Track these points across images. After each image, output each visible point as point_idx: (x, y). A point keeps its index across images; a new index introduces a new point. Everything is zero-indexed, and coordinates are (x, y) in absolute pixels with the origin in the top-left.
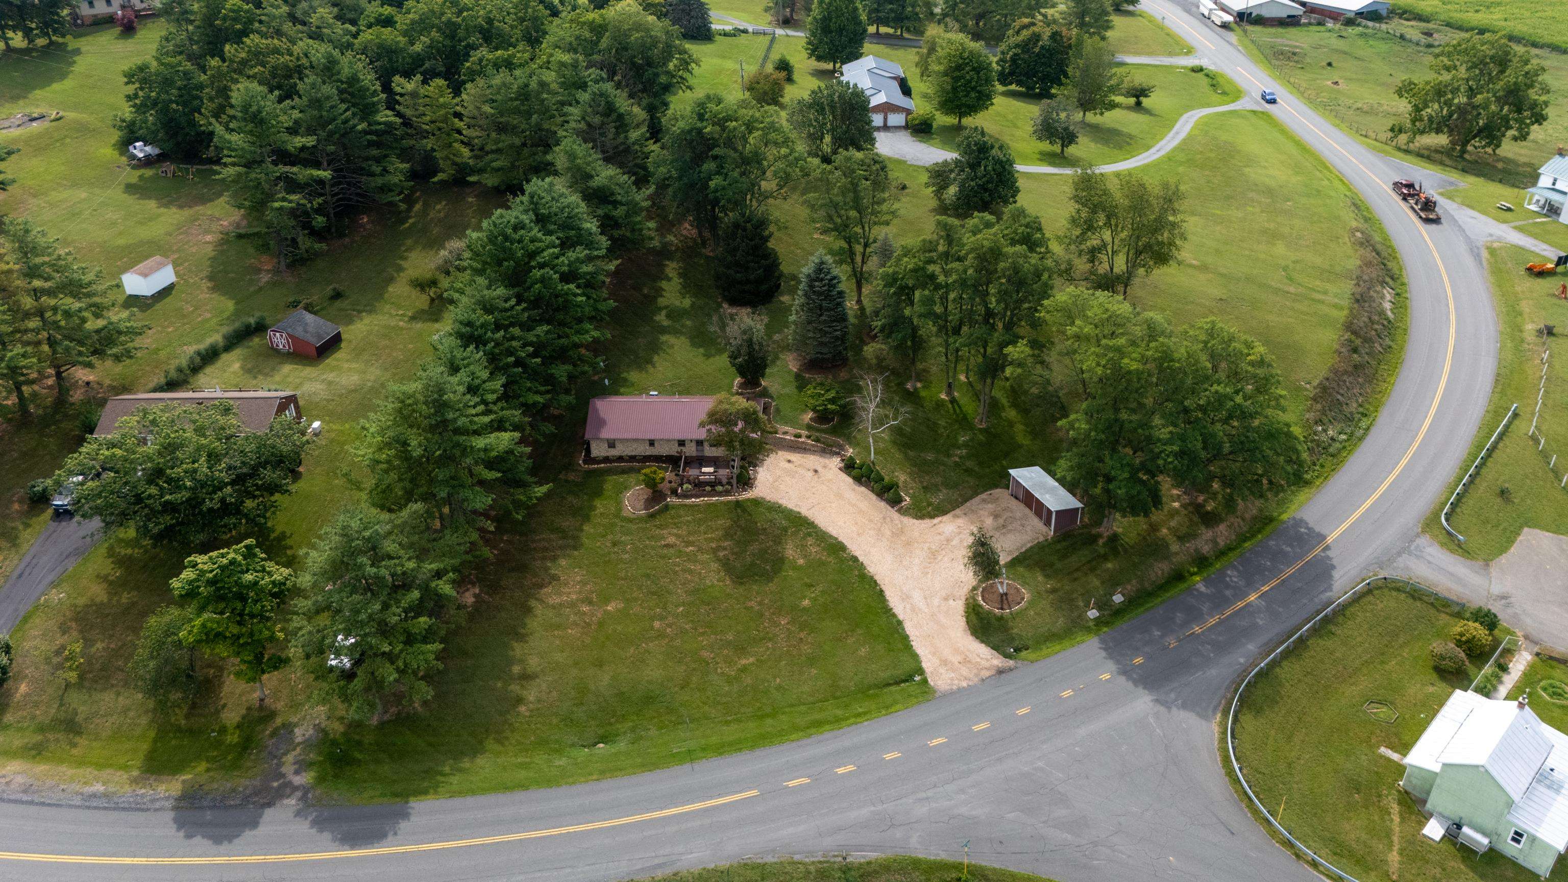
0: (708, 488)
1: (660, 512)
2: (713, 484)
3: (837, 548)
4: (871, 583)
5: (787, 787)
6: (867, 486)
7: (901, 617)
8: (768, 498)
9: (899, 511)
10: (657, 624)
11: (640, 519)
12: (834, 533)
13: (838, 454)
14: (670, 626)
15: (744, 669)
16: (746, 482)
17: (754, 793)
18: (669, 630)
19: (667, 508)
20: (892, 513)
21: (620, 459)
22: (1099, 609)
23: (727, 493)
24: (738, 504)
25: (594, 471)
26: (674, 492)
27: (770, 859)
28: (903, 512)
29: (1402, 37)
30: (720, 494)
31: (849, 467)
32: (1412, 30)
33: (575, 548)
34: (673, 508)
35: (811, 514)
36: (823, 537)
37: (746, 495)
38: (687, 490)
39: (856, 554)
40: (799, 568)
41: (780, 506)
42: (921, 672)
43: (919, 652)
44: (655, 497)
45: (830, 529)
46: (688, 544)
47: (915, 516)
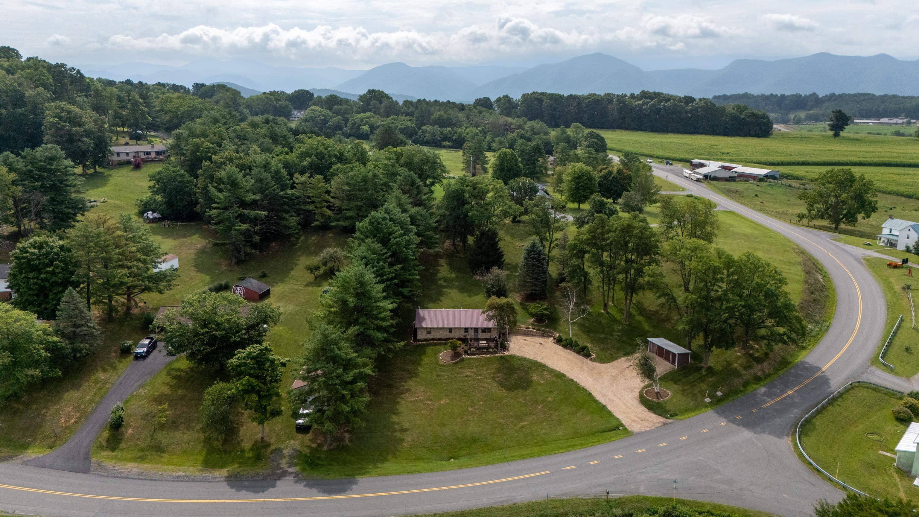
0: (485, 350)
1: (460, 362)
2: (487, 349)
3: (561, 376)
4: (584, 390)
5: (564, 470)
6: (570, 349)
7: (604, 404)
8: (518, 355)
9: (591, 360)
10: (470, 409)
11: (449, 365)
12: (558, 369)
13: (551, 336)
14: (478, 409)
15: (523, 427)
16: (504, 348)
17: (546, 472)
18: (477, 411)
19: (463, 360)
20: (587, 361)
21: (433, 339)
22: (711, 398)
23: (495, 352)
24: (502, 357)
25: (420, 345)
26: (466, 352)
27: (564, 497)
28: (593, 360)
29: (790, 186)
30: (491, 353)
31: (559, 341)
32: (795, 183)
33: (415, 377)
34: (467, 360)
35: (543, 361)
36: (552, 371)
37: (505, 354)
38: (473, 351)
39: (572, 378)
40: (542, 385)
41: (525, 358)
42: (622, 425)
43: (618, 417)
44: (456, 355)
45: (555, 368)
46: (478, 375)
47: (600, 362)
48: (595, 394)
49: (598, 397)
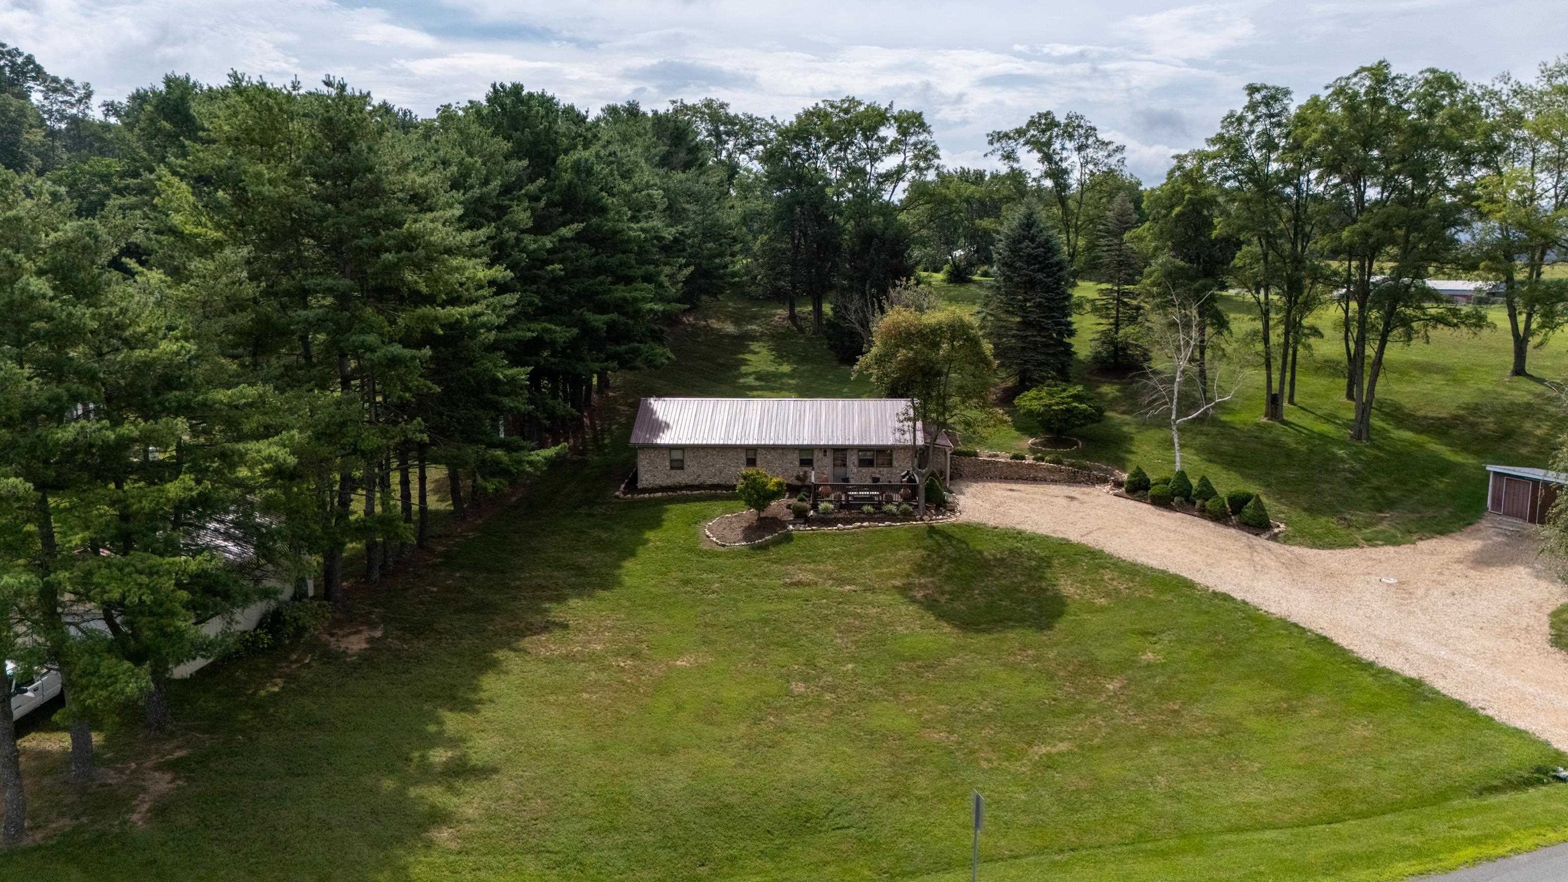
0: (867, 508)
2: (877, 504)
6: (1184, 510)
8: (992, 523)
9: (1275, 538)
11: (737, 554)
12: (1154, 563)
13: (1104, 481)
16: (941, 505)
19: (789, 539)
20: (1261, 542)
21: (690, 486)
23: (906, 516)
24: (932, 530)
25: (645, 500)
26: (800, 515)
28: (1287, 539)
30: (893, 518)
31: (1136, 491)
33: (604, 587)
34: (801, 538)
35: (1090, 541)
36: (1133, 570)
37: (943, 521)
38: (826, 512)
39: (1222, 588)
40: (1102, 609)
41: (1020, 532)
45: (1142, 559)
46: (842, 582)
47: (1314, 546)
49: (1367, 651)
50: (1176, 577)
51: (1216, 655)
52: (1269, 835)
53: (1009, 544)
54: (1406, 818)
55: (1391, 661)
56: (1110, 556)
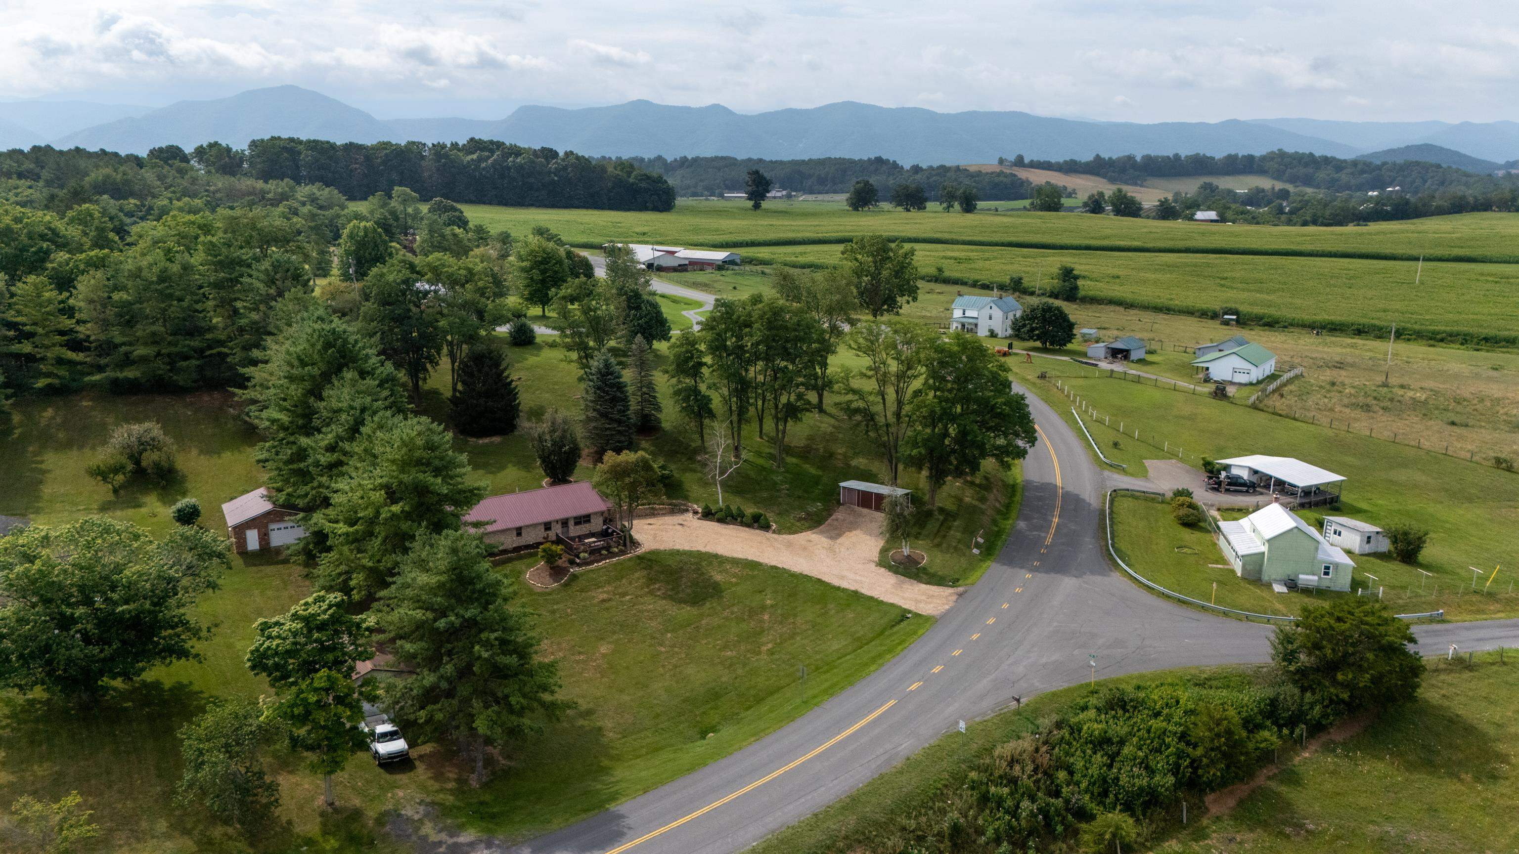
0: (603, 552)
1: (572, 580)
2: (606, 549)
3: (753, 565)
5: (911, 691)
6: (733, 524)
7: (853, 588)
8: (662, 548)
9: (774, 532)
10: (661, 649)
11: (559, 590)
12: (741, 557)
13: (687, 511)
14: (674, 646)
15: (771, 652)
16: (632, 542)
17: (892, 703)
18: (676, 649)
19: (575, 577)
20: (769, 535)
22: (976, 548)
23: (623, 553)
24: (639, 557)
26: (572, 563)
28: (780, 532)
30: (618, 554)
31: (707, 515)
34: (582, 575)
35: (710, 550)
36: (735, 562)
37: (640, 551)
38: (584, 559)
39: (773, 563)
40: (737, 584)
41: (678, 551)
42: (910, 612)
43: (891, 601)
44: (556, 572)
45: (735, 555)
46: (624, 594)
47: (790, 533)
48: (826, 579)
49: (836, 582)
50: (752, 561)
51: (790, 596)
52: (848, 657)
53: (678, 558)
54: (877, 642)
55: (844, 585)
56: (722, 556)
